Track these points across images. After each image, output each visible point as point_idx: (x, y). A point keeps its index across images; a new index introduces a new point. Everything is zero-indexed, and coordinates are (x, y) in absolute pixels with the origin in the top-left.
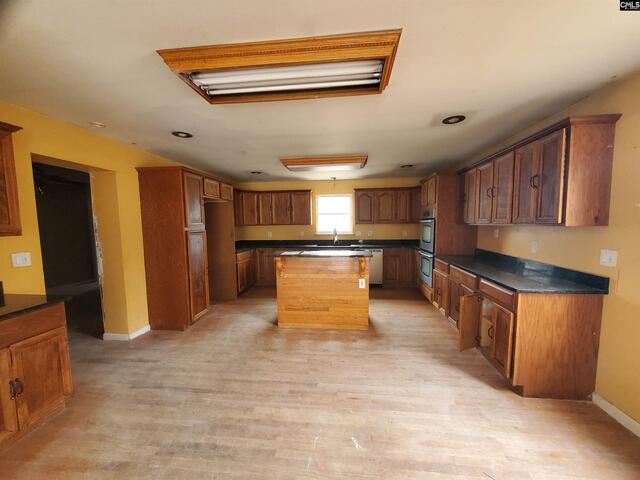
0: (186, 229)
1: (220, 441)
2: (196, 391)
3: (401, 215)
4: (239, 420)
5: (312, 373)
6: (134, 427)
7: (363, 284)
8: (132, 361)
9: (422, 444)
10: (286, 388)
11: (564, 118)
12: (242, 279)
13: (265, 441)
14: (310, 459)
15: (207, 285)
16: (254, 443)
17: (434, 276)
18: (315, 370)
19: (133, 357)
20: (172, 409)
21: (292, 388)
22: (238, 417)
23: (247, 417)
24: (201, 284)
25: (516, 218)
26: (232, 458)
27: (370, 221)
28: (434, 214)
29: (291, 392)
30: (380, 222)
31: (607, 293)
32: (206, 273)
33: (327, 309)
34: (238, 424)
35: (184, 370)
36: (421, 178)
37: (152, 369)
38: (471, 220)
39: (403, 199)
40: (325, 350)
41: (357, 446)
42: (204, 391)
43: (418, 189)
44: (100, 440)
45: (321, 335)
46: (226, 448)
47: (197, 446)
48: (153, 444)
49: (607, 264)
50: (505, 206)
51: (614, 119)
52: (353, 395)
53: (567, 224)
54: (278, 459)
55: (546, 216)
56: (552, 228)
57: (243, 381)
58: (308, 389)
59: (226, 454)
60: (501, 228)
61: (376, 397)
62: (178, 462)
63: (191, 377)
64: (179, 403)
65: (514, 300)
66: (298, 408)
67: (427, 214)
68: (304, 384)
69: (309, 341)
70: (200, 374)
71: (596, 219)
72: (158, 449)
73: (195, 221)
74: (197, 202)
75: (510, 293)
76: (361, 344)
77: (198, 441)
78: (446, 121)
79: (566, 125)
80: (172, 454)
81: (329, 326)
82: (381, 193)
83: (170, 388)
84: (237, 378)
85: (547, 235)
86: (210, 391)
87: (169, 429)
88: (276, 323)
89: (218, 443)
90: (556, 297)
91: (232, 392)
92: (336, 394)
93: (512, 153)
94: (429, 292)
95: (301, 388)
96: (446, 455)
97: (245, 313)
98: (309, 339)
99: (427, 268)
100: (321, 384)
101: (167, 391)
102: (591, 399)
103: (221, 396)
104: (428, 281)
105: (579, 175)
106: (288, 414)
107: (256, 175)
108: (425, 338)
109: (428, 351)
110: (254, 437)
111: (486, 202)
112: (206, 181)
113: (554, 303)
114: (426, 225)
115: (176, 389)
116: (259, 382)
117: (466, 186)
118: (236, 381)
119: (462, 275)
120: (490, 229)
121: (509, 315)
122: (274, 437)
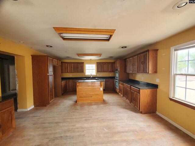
0: (48, 74)
1: (68, 135)
2: (57, 123)
3: (109, 70)
4: (72, 129)
5: (90, 114)
6: (39, 135)
7: (102, 89)
8: (31, 117)
9: (122, 127)
10: (84, 119)
11: (147, 49)
12: (63, 90)
13: (81, 133)
14: (94, 135)
15: (54, 92)
16: (78, 134)
17: (119, 86)
18: (90, 113)
19: (31, 116)
20: (50, 129)
21: (85, 119)
22: (71, 128)
23: (74, 128)
24: (52, 91)
25: (139, 71)
26: (73, 138)
27: (101, 72)
28: (119, 70)
29: (85, 120)
30: (104, 72)
31: (158, 88)
32: (53, 88)
33: (92, 97)
34: (72, 130)
35: (50, 118)
36: (115, 60)
37: (39, 119)
38: (128, 72)
39: (110, 66)
40: (92, 108)
41: (106, 130)
42: (59, 123)
43: (114, 63)
44: (28, 140)
45: (90, 104)
46: (70, 136)
47: (61, 137)
48: (47, 138)
49: (158, 82)
50: (136, 68)
51: (157, 50)
52: (103, 119)
53: (149, 73)
54: (86, 136)
55: (145, 71)
56: (146, 74)
57: (70, 119)
58: (90, 118)
59: (70, 137)
60: (135, 74)
61: (108, 118)
62: (56, 142)
63: (53, 119)
64: (52, 127)
65: (139, 91)
66: (88, 123)
67: (117, 70)
68: (88, 117)
69: (88, 106)
70: (56, 118)
71: (155, 72)
72: (49, 139)
73: (50, 72)
74: (51, 66)
75: (138, 89)
76: (102, 105)
77: (61, 135)
78: (122, 48)
79: (148, 51)
80: (54, 140)
81: (92, 102)
82: (104, 64)
83: (47, 123)
84: (68, 118)
85: (145, 75)
86: (61, 122)
87: (51, 134)
88: (76, 102)
89: (67, 135)
90: (148, 89)
91: (68, 122)
92: (98, 119)
93: (137, 56)
94: (118, 91)
95: (88, 118)
96: (127, 129)
97: (65, 100)
98: (87, 105)
99: (117, 84)
100: (93, 117)
101: (46, 124)
102: (156, 113)
103: (65, 123)
104: (118, 88)
105: (151, 62)
106: (86, 125)
107: (68, 58)
108: (118, 103)
109: (119, 106)
110: (78, 132)
111: (131, 67)
112: (54, 59)
113: (148, 91)
114: (116, 73)
115: (50, 123)
116: (75, 118)
117: (126, 63)
118: (68, 119)
119: (127, 85)
120: (132, 74)
121: (138, 95)
122: (83, 131)
